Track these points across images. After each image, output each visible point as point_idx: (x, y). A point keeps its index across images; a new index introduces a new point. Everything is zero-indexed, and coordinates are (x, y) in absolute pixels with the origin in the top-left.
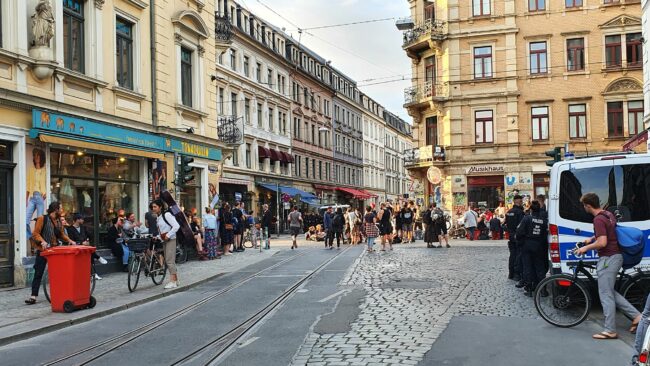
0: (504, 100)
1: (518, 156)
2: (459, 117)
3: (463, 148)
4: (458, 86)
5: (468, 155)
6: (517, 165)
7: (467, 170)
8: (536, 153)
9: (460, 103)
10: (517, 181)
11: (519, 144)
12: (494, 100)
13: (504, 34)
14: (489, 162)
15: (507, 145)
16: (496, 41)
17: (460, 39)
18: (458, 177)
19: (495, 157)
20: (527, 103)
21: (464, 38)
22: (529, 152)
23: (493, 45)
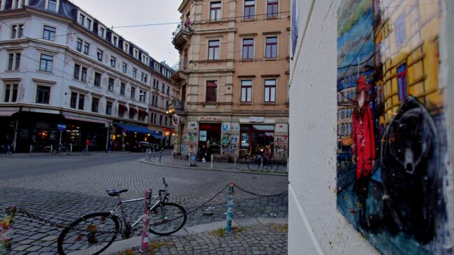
0: (224, 75)
1: (230, 111)
2: (197, 84)
3: (197, 104)
4: (198, 64)
5: (200, 109)
6: (230, 117)
7: (199, 118)
8: (242, 110)
9: (197, 75)
10: (229, 127)
11: (232, 104)
12: (218, 74)
13: (227, 32)
14: (212, 114)
15: (224, 104)
16: (222, 36)
17: (201, 34)
18: (192, 123)
19: (217, 111)
20: (239, 77)
21: (203, 34)
22: (238, 109)
23: (220, 39)
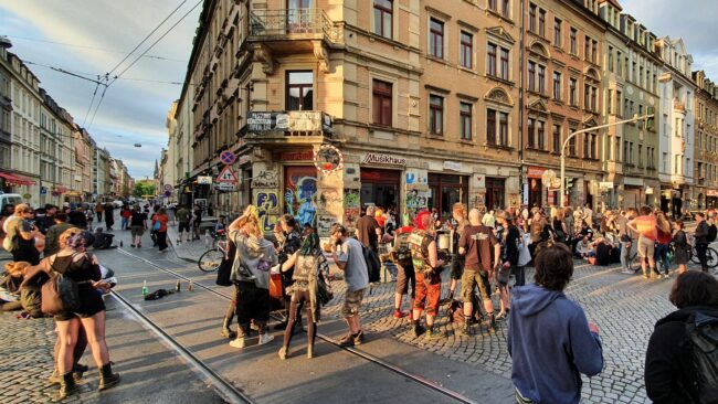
0: (405, 75)
1: (418, 148)
2: (355, 80)
3: (359, 125)
4: (355, 35)
5: (363, 137)
6: (417, 159)
8: (433, 149)
9: (354, 60)
10: (415, 179)
12: (396, 72)
14: (391, 150)
15: (408, 133)
18: (350, 166)
20: (427, 87)
22: (427, 145)
